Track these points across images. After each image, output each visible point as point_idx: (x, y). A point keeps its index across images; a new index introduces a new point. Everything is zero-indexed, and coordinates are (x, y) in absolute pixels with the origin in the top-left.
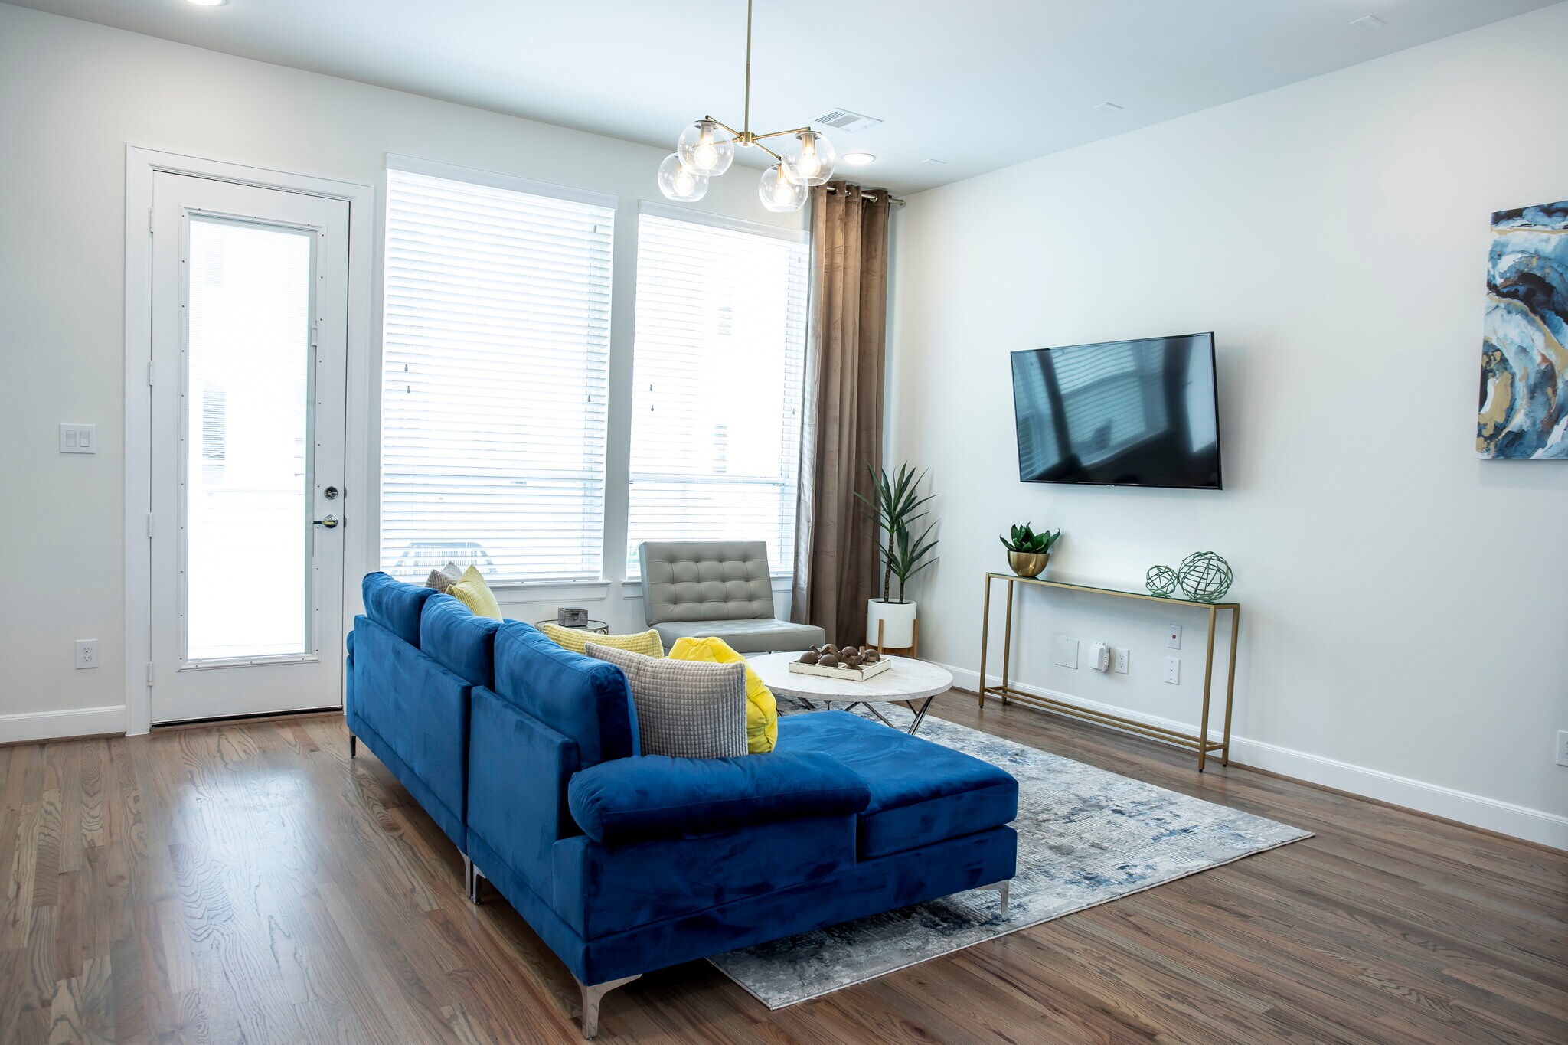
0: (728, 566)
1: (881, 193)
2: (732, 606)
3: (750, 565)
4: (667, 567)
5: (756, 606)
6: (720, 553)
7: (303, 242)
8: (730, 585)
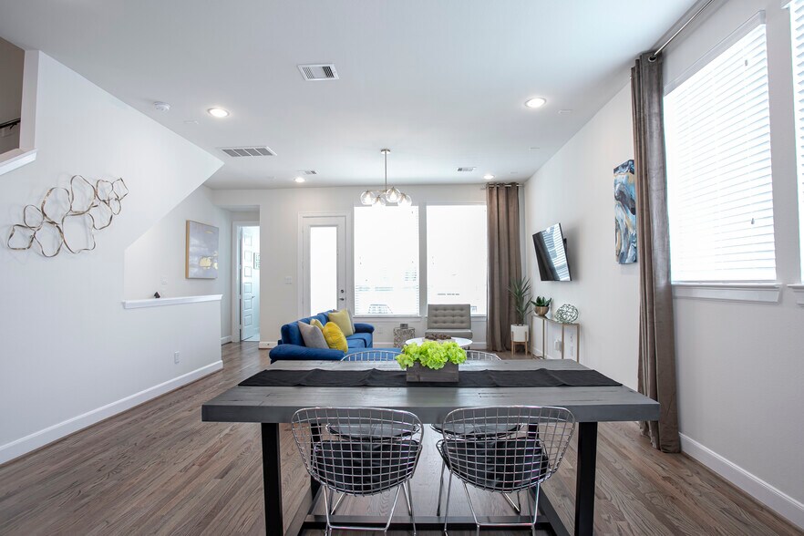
0: (455, 312)
1: (513, 184)
2: (455, 325)
3: (463, 312)
4: (435, 312)
5: (464, 325)
6: (453, 308)
7: (335, 228)
8: (455, 318)
